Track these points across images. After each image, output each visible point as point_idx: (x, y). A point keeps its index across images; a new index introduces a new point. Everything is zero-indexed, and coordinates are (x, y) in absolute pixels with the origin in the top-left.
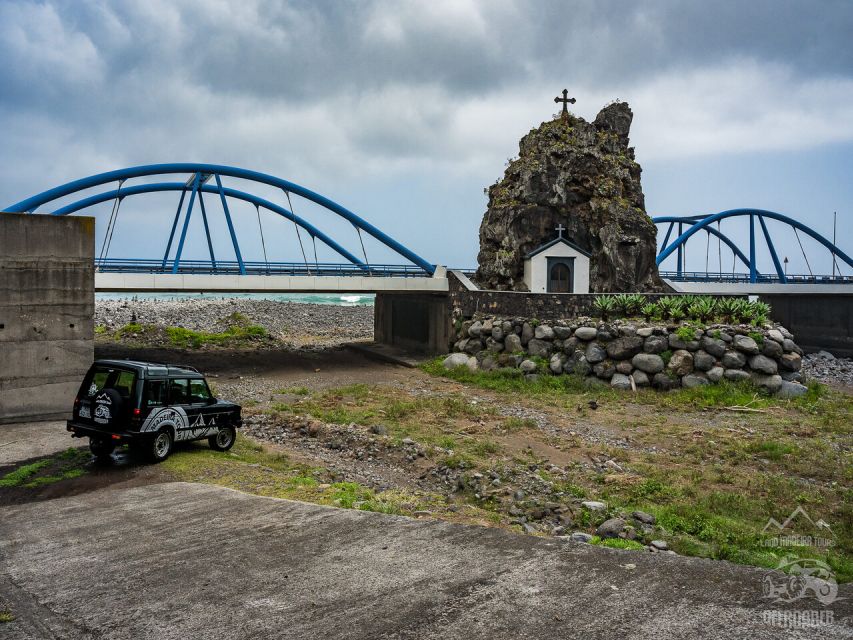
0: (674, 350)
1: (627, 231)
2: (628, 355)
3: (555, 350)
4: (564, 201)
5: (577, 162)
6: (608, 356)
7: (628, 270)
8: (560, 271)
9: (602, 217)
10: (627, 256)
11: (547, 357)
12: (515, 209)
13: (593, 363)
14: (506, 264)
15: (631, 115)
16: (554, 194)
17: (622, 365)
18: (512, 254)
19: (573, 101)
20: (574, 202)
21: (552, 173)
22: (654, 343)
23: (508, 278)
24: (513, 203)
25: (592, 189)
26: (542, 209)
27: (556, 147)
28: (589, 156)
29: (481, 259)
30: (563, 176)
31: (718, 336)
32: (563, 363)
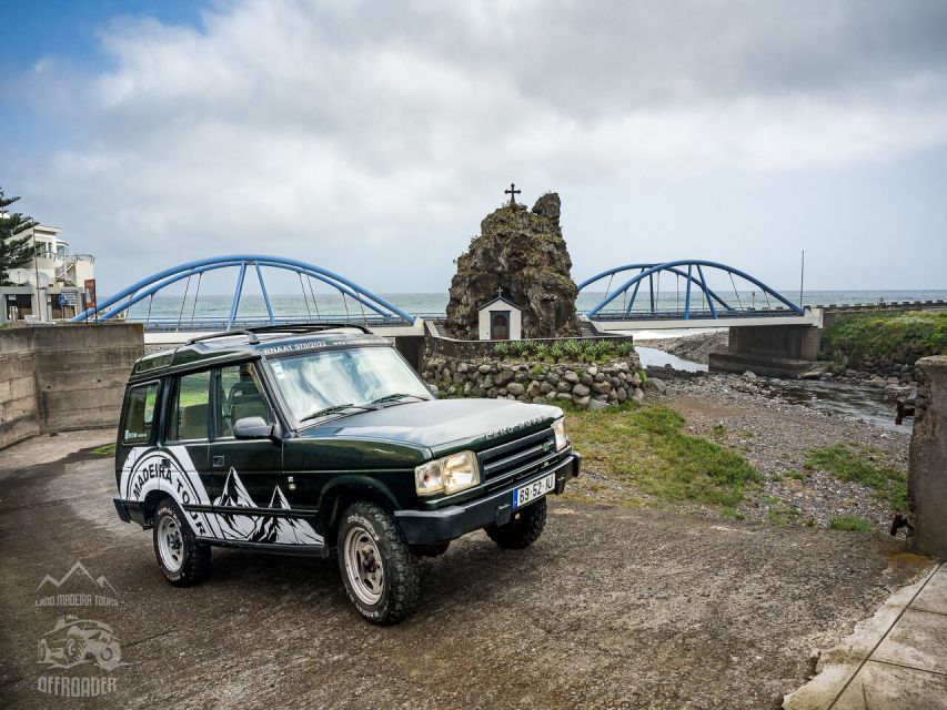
0: (531, 380)
1: (548, 291)
2: (504, 384)
3: (469, 380)
4: (506, 269)
5: (516, 240)
6: (495, 385)
7: (548, 319)
8: (500, 320)
9: (529, 281)
10: (548, 309)
11: (463, 385)
12: (470, 276)
13: (487, 389)
14: (463, 316)
15: (559, 203)
16: (499, 264)
17: (501, 391)
18: (468, 309)
19: (519, 192)
20: (514, 269)
21: (498, 249)
22: (519, 376)
23: (466, 326)
24: (470, 272)
25: (525, 260)
26: (491, 275)
27: (501, 229)
28: (523, 236)
29: (448, 312)
30: (506, 250)
31: (555, 372)
32: (471, 388)
